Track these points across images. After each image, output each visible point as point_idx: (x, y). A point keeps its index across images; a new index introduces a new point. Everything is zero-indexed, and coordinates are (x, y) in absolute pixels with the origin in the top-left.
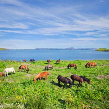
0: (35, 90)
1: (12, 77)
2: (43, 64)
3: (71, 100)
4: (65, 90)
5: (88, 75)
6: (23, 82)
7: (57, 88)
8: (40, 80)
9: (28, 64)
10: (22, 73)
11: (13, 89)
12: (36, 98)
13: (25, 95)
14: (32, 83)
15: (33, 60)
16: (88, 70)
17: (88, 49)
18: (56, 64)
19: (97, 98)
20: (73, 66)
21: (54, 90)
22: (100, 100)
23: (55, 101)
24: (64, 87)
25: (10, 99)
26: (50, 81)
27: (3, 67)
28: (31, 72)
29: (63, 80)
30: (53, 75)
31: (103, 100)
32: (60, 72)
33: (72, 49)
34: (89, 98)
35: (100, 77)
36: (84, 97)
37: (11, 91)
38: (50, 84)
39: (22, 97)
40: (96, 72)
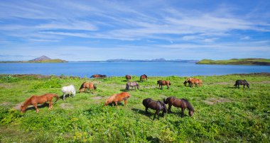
0: (108, 122)
1: (71, 101)
2: (119, 81)
3: (171, 139)
4: (157, 122)
5: (191, 98)
6: (88, 108)
7: (143, 118)
8: (115, 105)
9: (95, 82)
10: (87, 95)
11: (72, 120)
12: (110, 135)
13: (91, 130)
14: (102, 111)
15: (105, 76)
16: (190, 91)
17: (185, 62)
18: (139, 82)
19: (212, 135)
20: (166, 84)
21: (139, 122)
22: (216, 138)
23: (141, 140)
24: (155, 117)
25: (66, 135)
26: (131, 108)
27: (57, 86)
28: (100, 93)
29: (155, 106)
30: (136, 98)
31: (222, 138)
32: (147, 93)
33: (161, 61)
34: (198, 135)
35: (209, 101)
36: (189, 133)
37: (68, 123)
38: (131, 113)
39: (85, 133)
40: (202, 93)
